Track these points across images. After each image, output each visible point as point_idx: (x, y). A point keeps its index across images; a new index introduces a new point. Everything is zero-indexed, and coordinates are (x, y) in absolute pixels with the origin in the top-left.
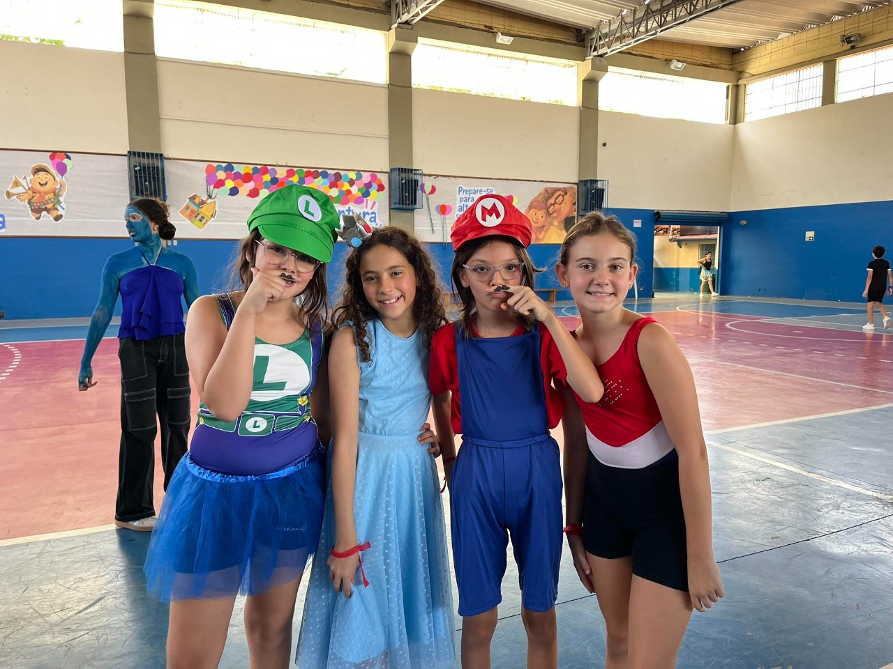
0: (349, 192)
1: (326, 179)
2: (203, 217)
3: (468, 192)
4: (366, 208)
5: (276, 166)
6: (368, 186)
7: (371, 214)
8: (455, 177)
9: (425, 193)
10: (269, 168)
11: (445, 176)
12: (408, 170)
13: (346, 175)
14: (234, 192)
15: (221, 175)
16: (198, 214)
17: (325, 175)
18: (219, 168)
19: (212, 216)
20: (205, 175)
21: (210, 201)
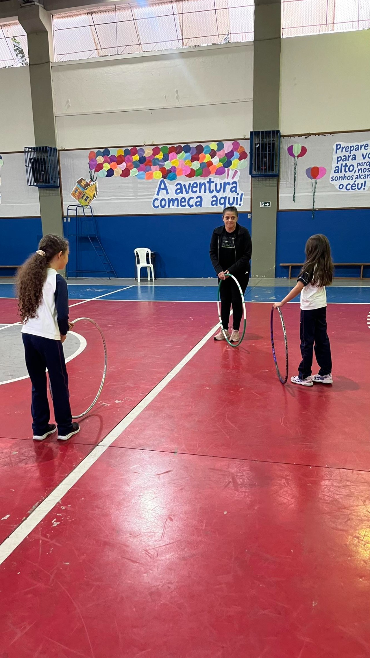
0: (210, 164)
1: (188, 154)
2: (87, 197)
3: (349, 149)
4: (227, 178)
5: (143, 146)
6: (230, 155)
7: (232, 184)
8: (331, 133)
9: (293, 155)
10: (138, 148)
11: (319, 134)
12: (273, 132)
13: (208, 147)
14: (110, 173)
15: (100, 159)
16: (84, 195)
17: (187, 149)
18: (98, 154)
19: (94, 196)
20: (89, 161)
21: (92, 183)
